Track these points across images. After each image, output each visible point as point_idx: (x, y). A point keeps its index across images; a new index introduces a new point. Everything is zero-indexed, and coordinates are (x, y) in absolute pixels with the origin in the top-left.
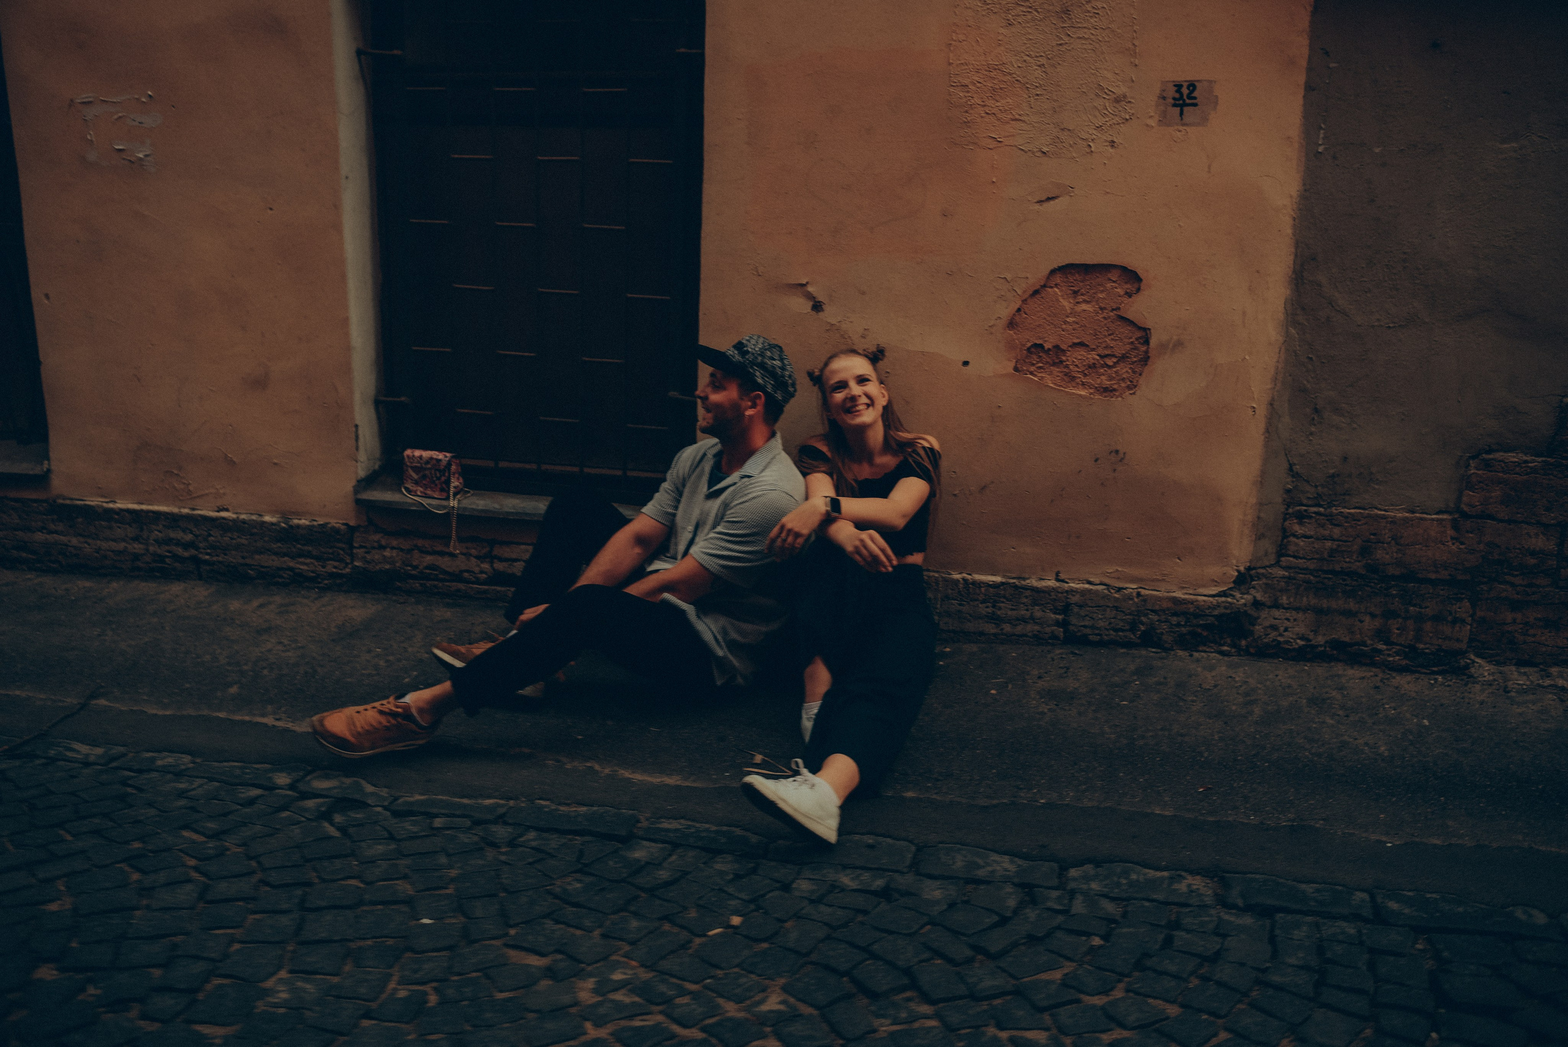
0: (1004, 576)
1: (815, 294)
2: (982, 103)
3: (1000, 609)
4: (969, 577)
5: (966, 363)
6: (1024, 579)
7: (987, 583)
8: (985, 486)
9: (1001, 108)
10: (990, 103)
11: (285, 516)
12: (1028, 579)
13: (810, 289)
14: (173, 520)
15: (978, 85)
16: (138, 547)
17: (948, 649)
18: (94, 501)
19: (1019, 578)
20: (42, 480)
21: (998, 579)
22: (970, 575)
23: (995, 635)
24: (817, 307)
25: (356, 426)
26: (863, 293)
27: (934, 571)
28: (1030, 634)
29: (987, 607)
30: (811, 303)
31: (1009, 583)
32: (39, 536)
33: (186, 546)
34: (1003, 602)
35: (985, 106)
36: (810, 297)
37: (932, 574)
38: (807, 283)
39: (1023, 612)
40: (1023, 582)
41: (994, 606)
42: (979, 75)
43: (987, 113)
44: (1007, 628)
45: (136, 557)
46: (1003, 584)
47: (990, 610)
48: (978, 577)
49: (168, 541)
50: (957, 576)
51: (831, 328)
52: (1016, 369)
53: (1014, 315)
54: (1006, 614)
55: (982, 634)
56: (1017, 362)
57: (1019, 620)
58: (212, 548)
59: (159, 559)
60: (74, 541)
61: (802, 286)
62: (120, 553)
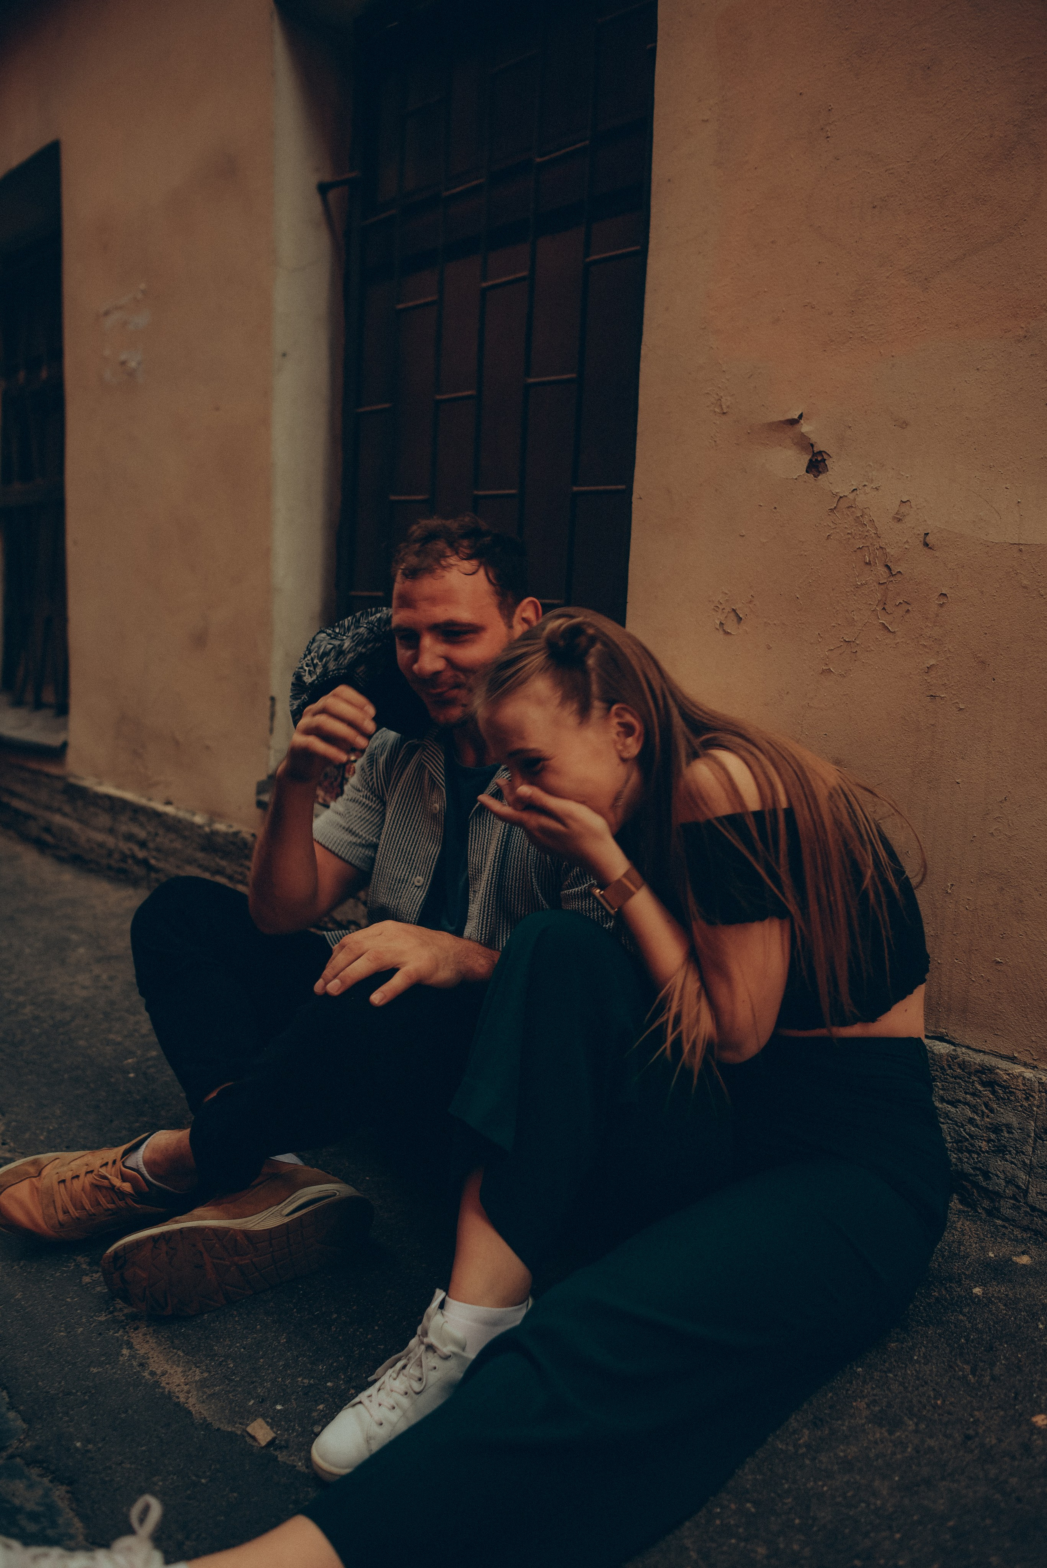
1: (814, 438)
11: (214, 815)
13: (805, 428)
14: (136, 811)
16: (110, 841)
18: (89, 782)
20: (58, 753)
24: (817, 464)
25: (273, 699)
26: (904, 424)
27: (1025, 1065)
30: (805, 459)
32: (58, 819)
33: (143, 844)
36: (806, 444)
37: (1018, 1069)
38: (801, 416)
45: (110, 854)
49: (130, 837)
51: (840, 505)
58: (158, 850)
59: (124, 858)
60: (75, 826)
61: (793, 422)
62: (101, 845)
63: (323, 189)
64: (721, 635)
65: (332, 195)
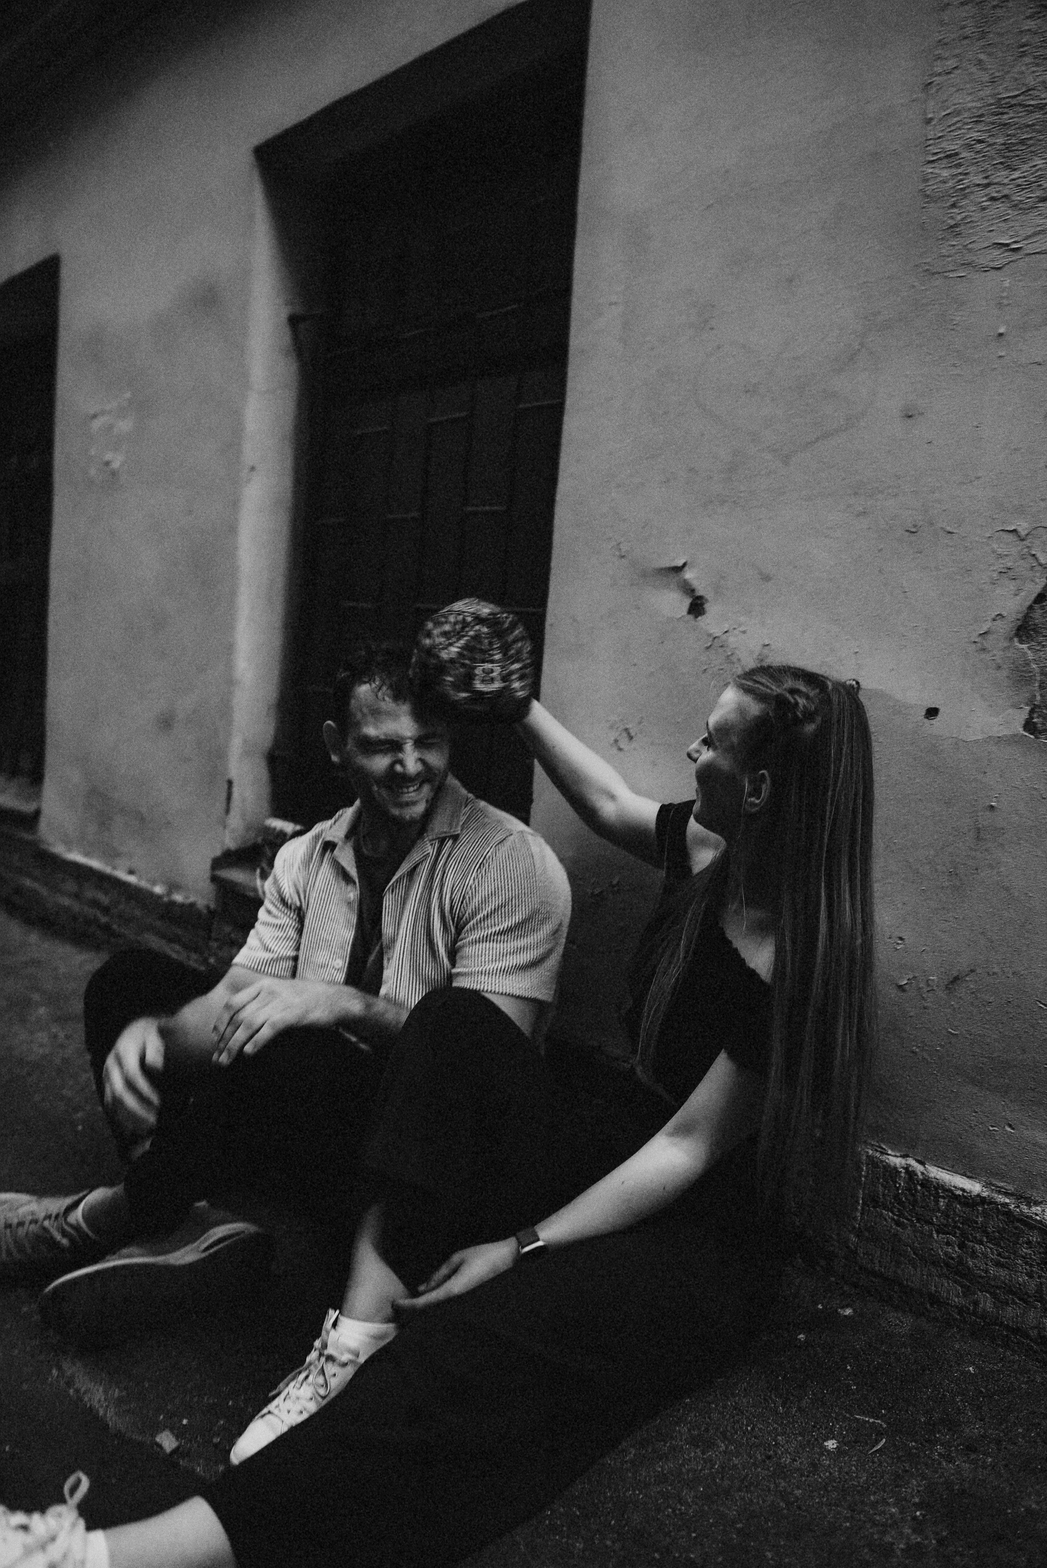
0: (988, 1185)
1: (695, 584)
2: (985, 181)
3: (974, 1254)
4: (919, 1168)
5: (932, 713)
6: (1030, 1202)
7: (950, 1191)
8: (956, 979)
9: (1019, 181)
10: (1001, 176)
11: (173, 887)
12: (1037, 1203)
13: (688, 575)
14: (101, 879)
15: (979, 147)
16: (76, 907)
17: (848, 1312)
18: (59, 849)
19: (1020, 1197)
20: (32, 820)
21: (974, 1187)
22: (922, 1163)
23: (961, 1310)
24: (697, 607)
25: (230, 783)
26: (767, 578)
28: (1034, 1333)
29: (948, 1244)
30: (687, 601)
31: (996, 1203)
32: (28, 882)
33: (106, 910)
34: (981, 1243)
35: (987, 185)
36: (688, 589)
38: (685, 565)
39: (1023, 1278)
40: (1025, 1208)
41: (962, 1246)
42: (980, 127)
43: (993, 199)
44: (986, 1303)
45: (75, 918)
46: (982, 1200)
47: (955, 1251)
48: (936, 1173)
49: (95, 903)
50: (896, 1161)
51: (714, 643)
52: (1029, 726)
53: (1030, 608)
54: (986, 1271)
55: (934, 1299)
56: (1032, 712)
57: (1011, 1292)
58: (120, 916)
59: (88, 922)
60: (44, 891)
61: (678, 570)
62: (67, 909)
63: (294, 321)
64: (615, 751)
65: (302, 326)
